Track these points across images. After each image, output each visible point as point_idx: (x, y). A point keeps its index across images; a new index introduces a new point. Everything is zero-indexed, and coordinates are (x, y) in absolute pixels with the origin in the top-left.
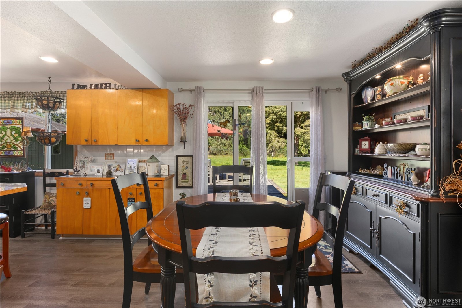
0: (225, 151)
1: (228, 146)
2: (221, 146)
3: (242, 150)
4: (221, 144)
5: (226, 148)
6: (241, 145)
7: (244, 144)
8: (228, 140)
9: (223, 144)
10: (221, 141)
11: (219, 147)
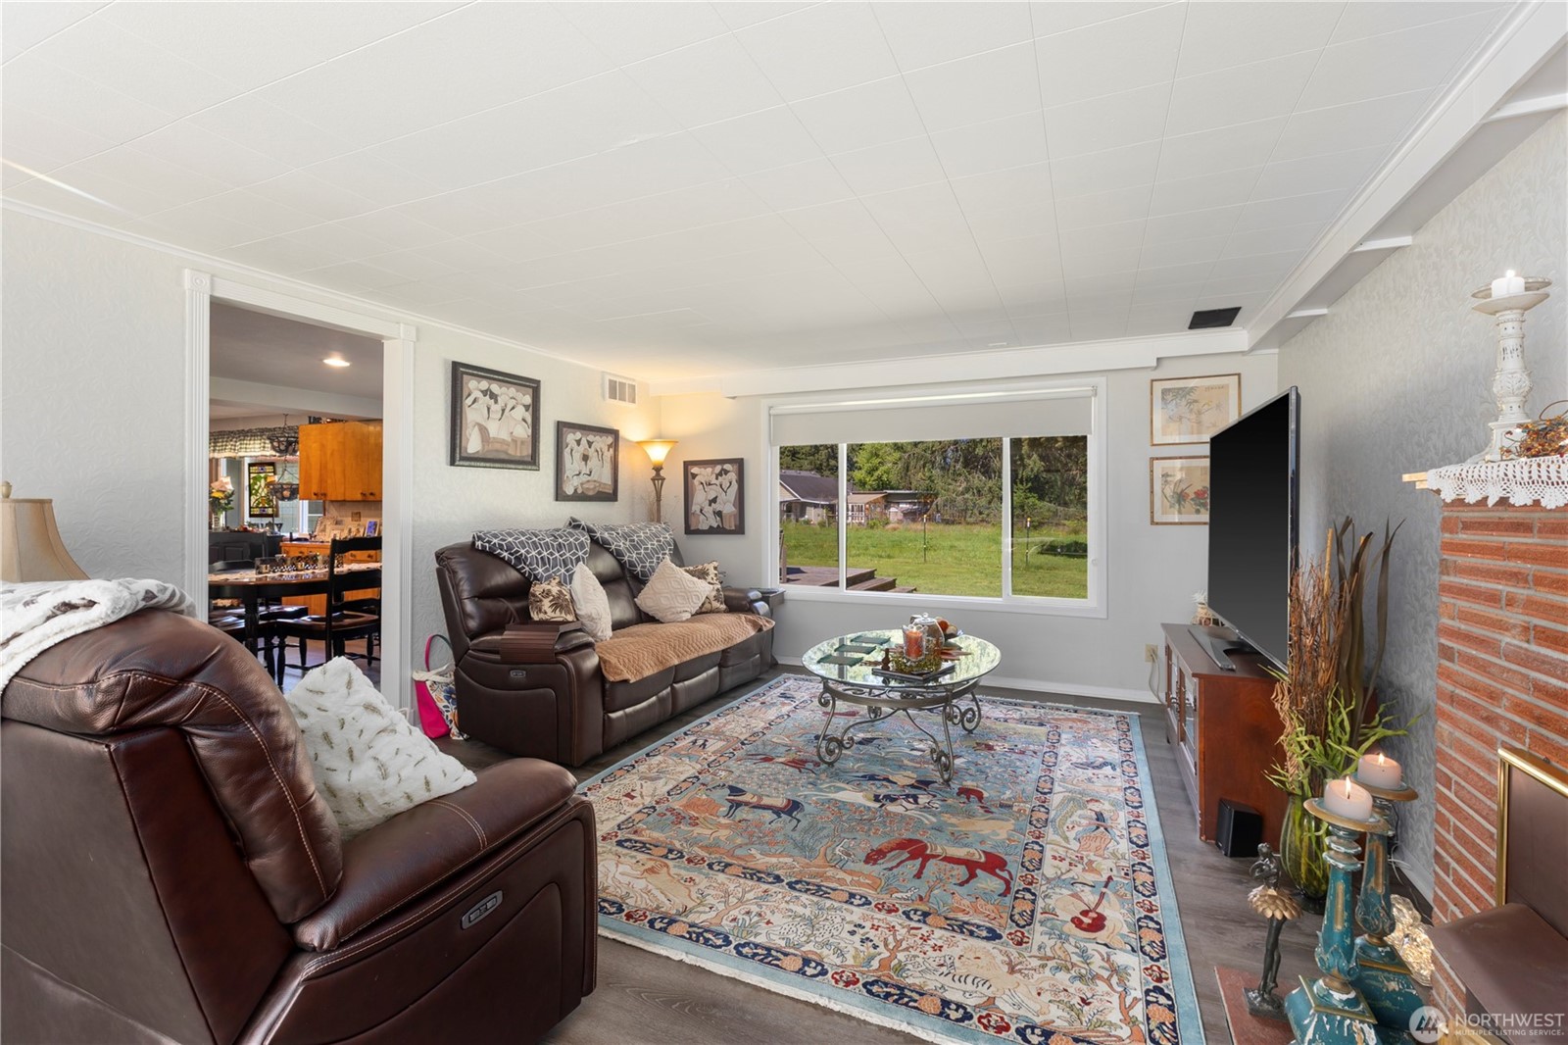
0: (981, 513)
1: (989, 496)
2: (966, 496)
3: (1023, 511)
4: (967, 490)
5: (983, 502)
6: (1019, 493)
7: (1031, 490)
8: (990, 478)
9: (975, 491)
10: (968, 481)
11: (959, 498)
